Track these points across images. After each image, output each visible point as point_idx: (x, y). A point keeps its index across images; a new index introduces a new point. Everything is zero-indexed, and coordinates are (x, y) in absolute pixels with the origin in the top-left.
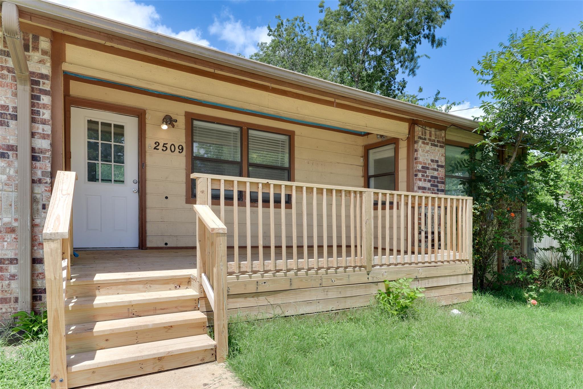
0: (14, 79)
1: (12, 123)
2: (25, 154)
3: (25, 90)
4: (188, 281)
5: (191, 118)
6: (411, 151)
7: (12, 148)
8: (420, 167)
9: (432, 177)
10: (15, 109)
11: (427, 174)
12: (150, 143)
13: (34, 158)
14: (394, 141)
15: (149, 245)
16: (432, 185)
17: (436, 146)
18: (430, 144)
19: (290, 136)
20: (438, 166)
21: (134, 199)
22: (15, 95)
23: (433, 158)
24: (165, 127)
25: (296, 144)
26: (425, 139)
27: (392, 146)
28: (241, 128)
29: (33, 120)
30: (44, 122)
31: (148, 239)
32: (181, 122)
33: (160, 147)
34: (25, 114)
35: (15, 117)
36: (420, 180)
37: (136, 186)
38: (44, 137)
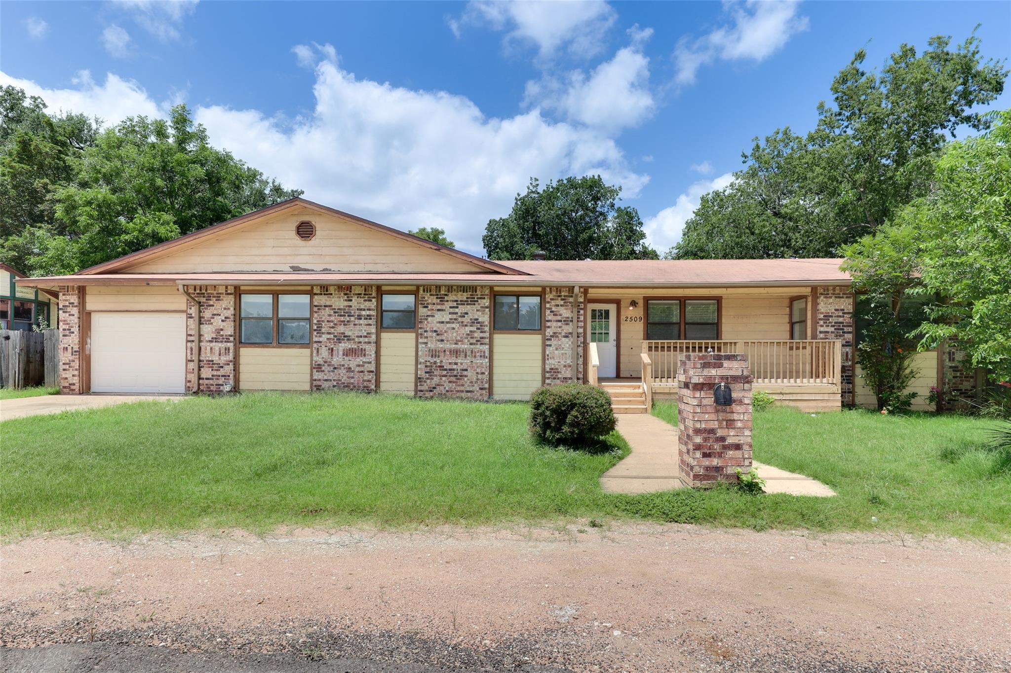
0: (572, 306)
1: (571, 323)
2: (575, 335)
3: (575, 310)
4: (639, 387)
5: (647, 299)
6: (815, 304)
7: (570, 333)
8: (822, 316)
9: (835, 323)
10: (572, 318)
11: (831, 320)
12: (623, 318)
13: (578, 337)
14: (805, 297)
15: (621, 376)
16: (835, 329)
17: (843, 297)
18: (833, 298)
19: (718, 301)
20: (843, 313)
21: (614, 349)
22: (572, 312)
23: (837, 308)
24: (631, 308)
25: (723, 305)
26: (828, 294)
27: (804, 300)
28: (680, 301)
29: (578, 321)
30: (581, 321)
31: (621, 372)
32: (641, 303)
33: (629, 319)
34: (575, 320)
35: (572, 321)
36: (822, 326)
37: (615, 343)
38: (581, 327)
